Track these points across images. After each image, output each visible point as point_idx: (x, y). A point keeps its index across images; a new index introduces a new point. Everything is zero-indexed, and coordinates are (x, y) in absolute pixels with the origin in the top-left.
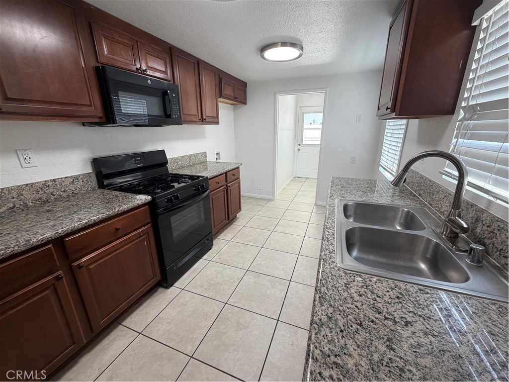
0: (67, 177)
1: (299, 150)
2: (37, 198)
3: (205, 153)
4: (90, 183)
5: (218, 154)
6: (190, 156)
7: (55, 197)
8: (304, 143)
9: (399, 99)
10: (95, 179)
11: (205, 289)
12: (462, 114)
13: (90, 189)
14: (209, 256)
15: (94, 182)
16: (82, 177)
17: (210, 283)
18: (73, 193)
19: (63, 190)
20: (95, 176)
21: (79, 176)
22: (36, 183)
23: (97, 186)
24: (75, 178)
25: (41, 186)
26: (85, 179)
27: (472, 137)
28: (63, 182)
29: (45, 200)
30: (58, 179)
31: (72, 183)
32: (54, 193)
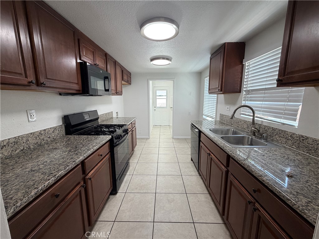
0: (51, 128)
1: (155, 110)
2: (36, 143)
3: (112, 112)
4: (62, 132)
5: (117, 113)
6: (106, 114)
7: (44, 141)
8: (157, 106)
9: (223, 87)
10: (64, 129)
11: (139, 189)
12: (244, 93)
13: (61, 135)
14: (130, 173)
15: (63, 132)
16: (58, 127)
17: (140, 186)
18: (53, 138)
19: (49, 136)
20: (64, 127)
21: (57, 127)
22: (36, 132)
23: (65, 134)
24: (55, 128)
25: (38, 134)
26: (60, 129)
27: (251, 101)
28: (49, 131)
29: (39, 143)
30: (47, 129)
31: (53, 132)
32: (44, 139)
